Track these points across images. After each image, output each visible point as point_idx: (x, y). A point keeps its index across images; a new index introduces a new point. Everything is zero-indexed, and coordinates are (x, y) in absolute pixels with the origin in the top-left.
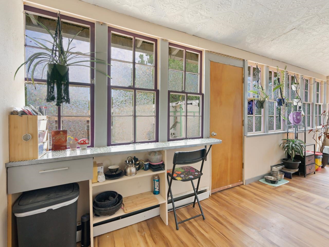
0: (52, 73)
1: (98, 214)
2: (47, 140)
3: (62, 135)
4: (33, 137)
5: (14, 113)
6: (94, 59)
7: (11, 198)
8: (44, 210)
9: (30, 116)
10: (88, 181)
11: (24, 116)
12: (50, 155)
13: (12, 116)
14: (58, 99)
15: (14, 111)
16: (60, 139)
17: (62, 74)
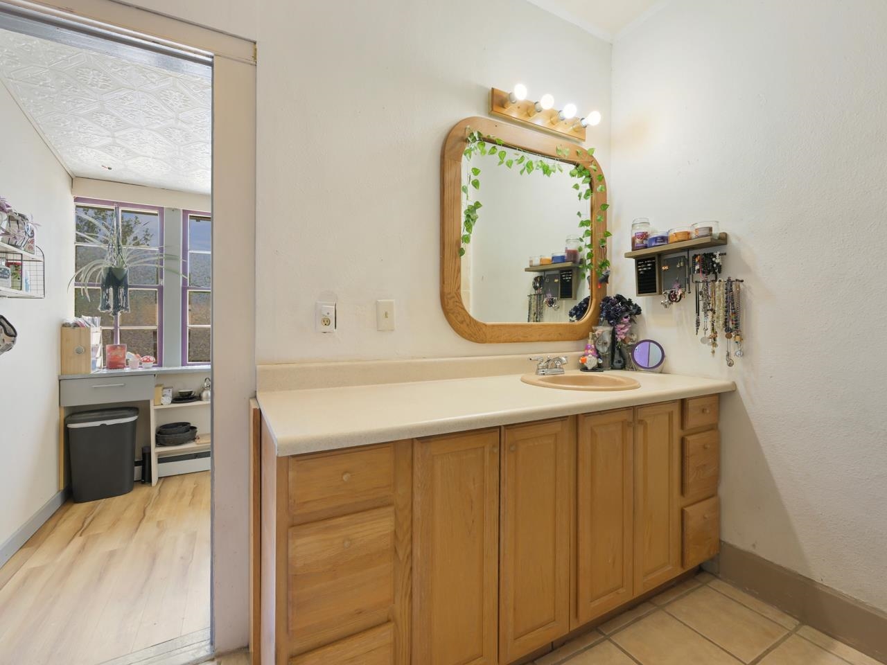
0: (107, 278)
1: (162, 442)
2: (100, 355)
3: (119, 351)
4: (85, 351)
5: (65, 325)
6: (162, 256)
7: (63, 410)
8: (98, 424)
9: (82, 328)
10: (149, 401)
11: (76, 328)
12: (105, 371)
13: (65, 328)
14: (114, 308)
15: (66, 324)
16: (116, 355)
17: (119, 278)
